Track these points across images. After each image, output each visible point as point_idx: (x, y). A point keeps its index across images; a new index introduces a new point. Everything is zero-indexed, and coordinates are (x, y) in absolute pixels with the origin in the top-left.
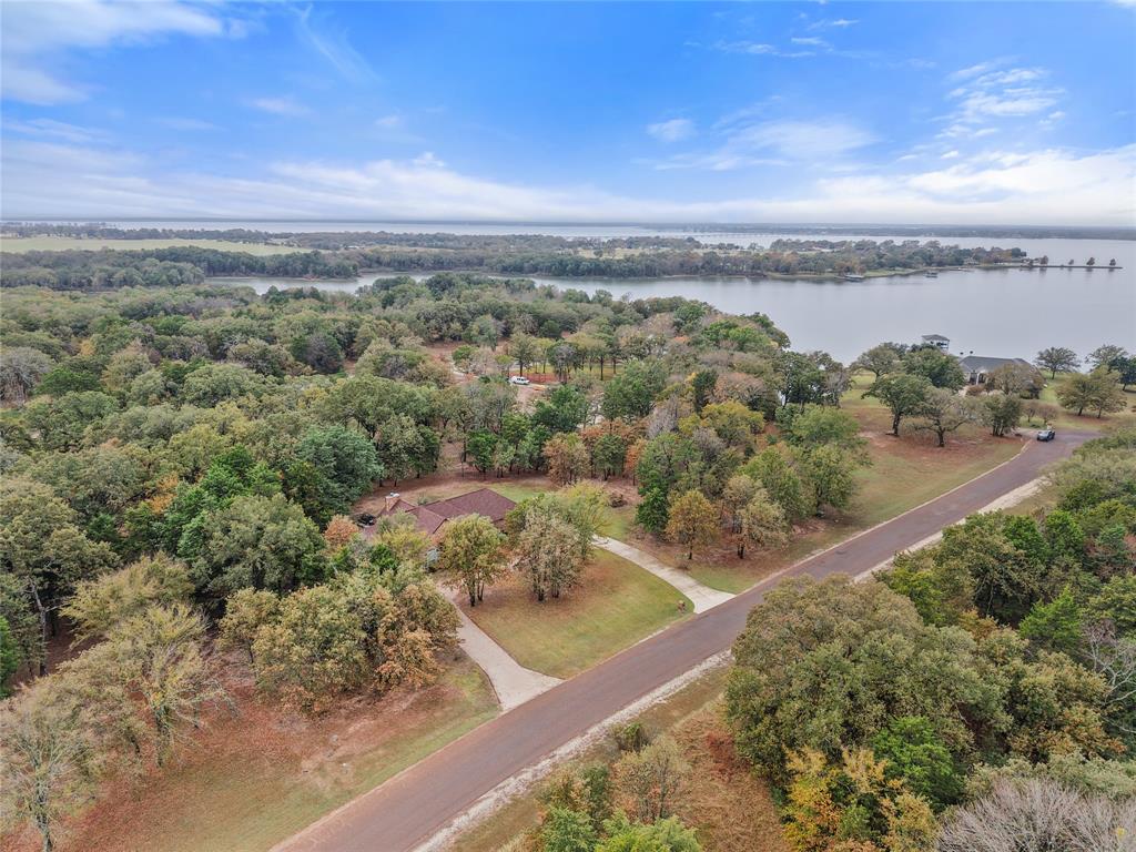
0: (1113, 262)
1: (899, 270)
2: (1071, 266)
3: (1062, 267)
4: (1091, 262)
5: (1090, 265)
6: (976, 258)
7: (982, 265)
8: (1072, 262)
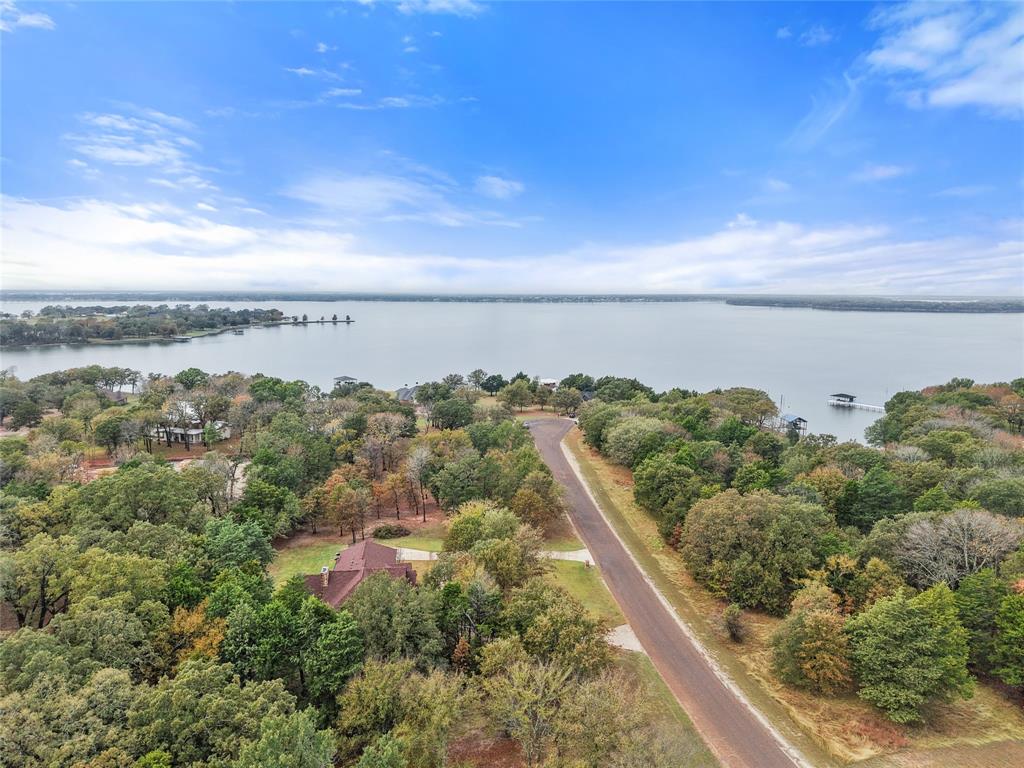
0: (348, 318)
1: (208, 331)
2: (322, 322)
3: (318, 322)
4: (335, 318)
5: (335, 320)
6: (256, 318)
7: (263, 323)
8: (322, 319)
